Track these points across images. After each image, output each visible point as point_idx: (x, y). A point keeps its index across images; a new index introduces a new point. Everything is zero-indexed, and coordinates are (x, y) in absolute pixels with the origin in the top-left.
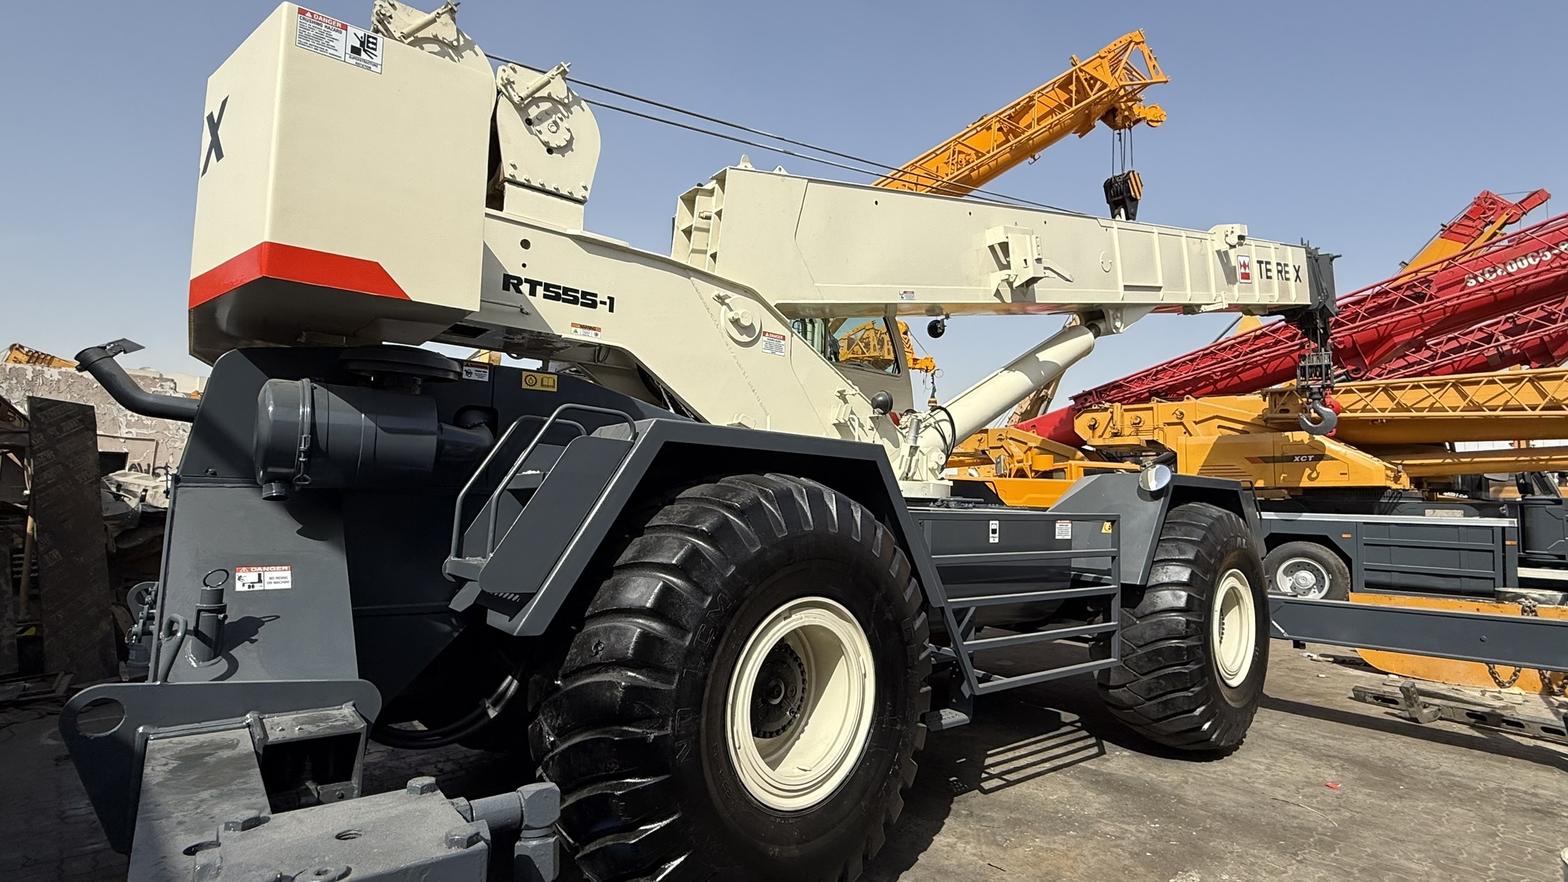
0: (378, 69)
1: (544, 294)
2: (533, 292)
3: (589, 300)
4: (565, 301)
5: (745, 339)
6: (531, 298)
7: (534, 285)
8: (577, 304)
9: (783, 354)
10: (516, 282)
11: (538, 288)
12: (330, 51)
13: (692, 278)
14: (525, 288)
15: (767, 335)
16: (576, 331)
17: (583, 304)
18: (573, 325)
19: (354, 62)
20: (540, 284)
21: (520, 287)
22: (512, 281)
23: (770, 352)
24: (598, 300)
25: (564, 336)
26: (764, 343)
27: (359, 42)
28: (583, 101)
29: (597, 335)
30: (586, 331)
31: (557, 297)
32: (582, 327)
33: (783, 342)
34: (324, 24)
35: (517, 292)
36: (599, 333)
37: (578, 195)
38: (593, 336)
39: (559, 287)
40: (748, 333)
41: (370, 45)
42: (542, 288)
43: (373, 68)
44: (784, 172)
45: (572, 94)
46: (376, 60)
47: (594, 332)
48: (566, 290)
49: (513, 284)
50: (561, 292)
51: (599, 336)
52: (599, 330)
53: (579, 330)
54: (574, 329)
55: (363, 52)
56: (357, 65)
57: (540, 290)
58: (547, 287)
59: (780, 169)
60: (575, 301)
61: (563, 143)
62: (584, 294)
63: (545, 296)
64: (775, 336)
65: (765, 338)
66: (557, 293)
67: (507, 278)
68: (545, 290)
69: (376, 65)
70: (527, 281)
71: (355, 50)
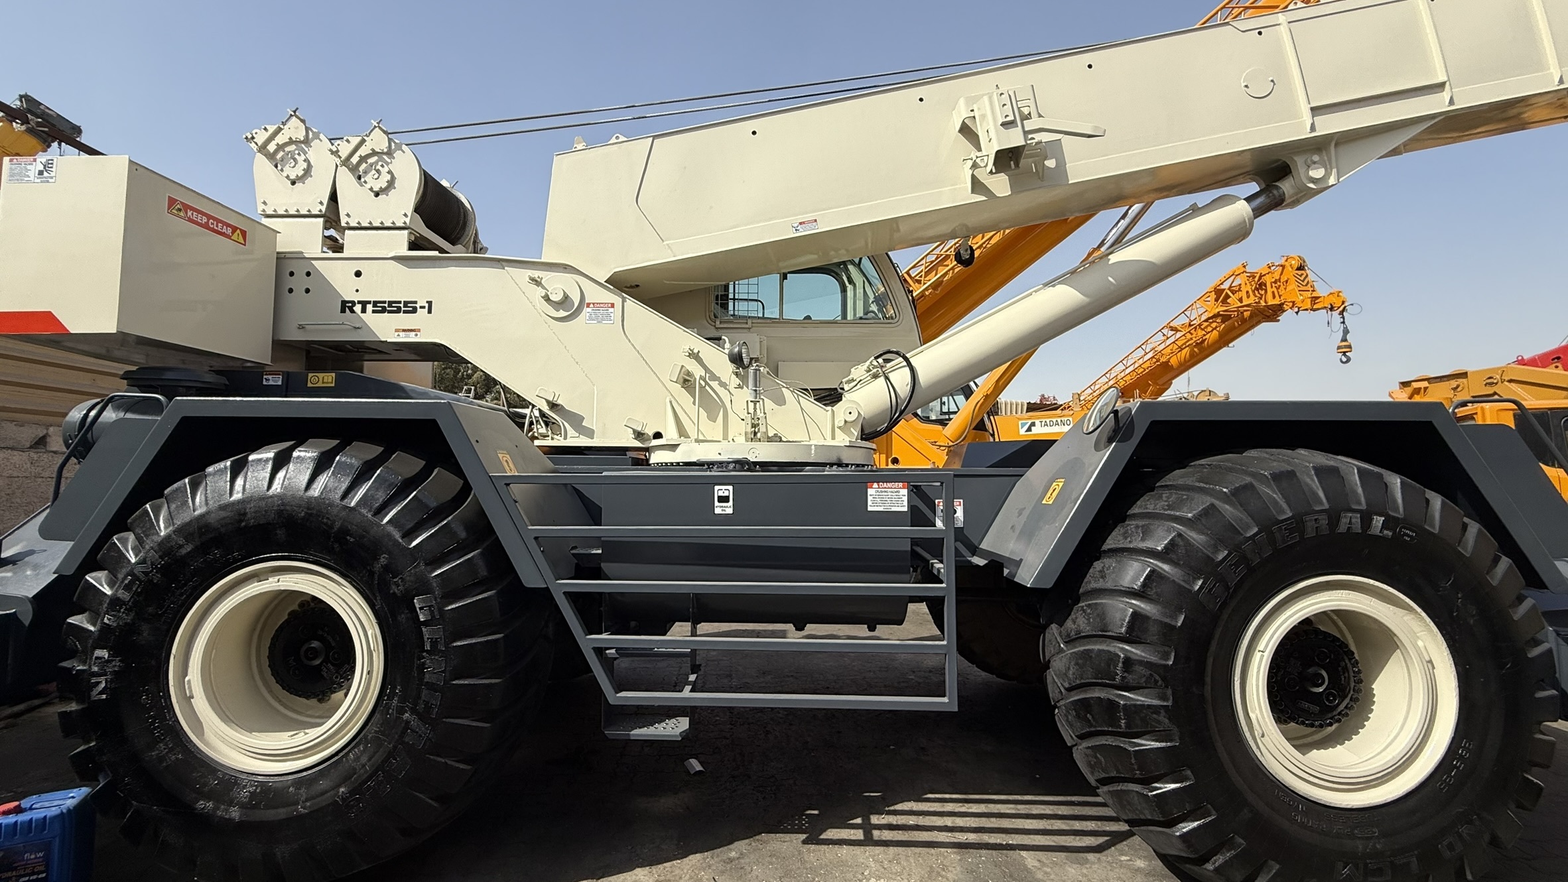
0: (53, 180)
1: (373, 310)
2: (364, 311)
3: (410, 308)
4: (390, 312)
5: (562, 314)
6: (362, 315)
7: (364, 304)
8: (400, 312)
9: (612, 322)
10: (350, 305)
11: (368, 305)
12: (26, 179)
13: (506, 268)
14: (358, 308)
15: (592, 306)
16: (399, 335)
17: (405, 312)
18: (397, 330)
19: (39, 180)
20: (369, 302)
21: (354, 308)
22: (347, 305)
23: (595, 322)
24: (418, 306)
25: (389, 340)
26: (588, 314)
27: (43, 166)
28: (404, 146)
29: (416, 335)
30: (408, 333)
31: (383, 310)
32: (404, 331)
33: (611, 310)
34: (23, 163)
35: (351, 312)
36: (418, 333)
37: (399, 224)
38: (414, 336)
39: (385, 302)
40: (567, 308)
41: (50, 166)
42: (371, 305)
43: (50, 180)
44: (622, 139)
45: (395, 142)
46: (53, 174)
47: (414, 333)
48: (390, 303)
49: (348, 307)
50: (386, 305)
51: (419, 336)
52: (419, 330)
53: (401, 334)
54: (397, 334)
55: (45, 173)
56: (42, 182)
57: (370, 307)
58: (375, 304)
59: (617, 138)
60: (398, 311)
61: (384, 185)
62: (406, 304)
63: (374, 312)
64: (602, 305)
65: (589, 310)
66: (382, 307)
67: (344, 303)
68: (373, 307)
69: (52, 178)
70: (359, 302)
71: (41, 173)
